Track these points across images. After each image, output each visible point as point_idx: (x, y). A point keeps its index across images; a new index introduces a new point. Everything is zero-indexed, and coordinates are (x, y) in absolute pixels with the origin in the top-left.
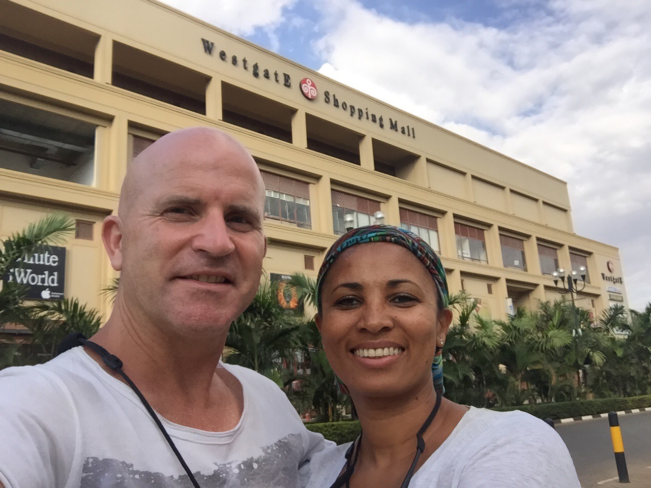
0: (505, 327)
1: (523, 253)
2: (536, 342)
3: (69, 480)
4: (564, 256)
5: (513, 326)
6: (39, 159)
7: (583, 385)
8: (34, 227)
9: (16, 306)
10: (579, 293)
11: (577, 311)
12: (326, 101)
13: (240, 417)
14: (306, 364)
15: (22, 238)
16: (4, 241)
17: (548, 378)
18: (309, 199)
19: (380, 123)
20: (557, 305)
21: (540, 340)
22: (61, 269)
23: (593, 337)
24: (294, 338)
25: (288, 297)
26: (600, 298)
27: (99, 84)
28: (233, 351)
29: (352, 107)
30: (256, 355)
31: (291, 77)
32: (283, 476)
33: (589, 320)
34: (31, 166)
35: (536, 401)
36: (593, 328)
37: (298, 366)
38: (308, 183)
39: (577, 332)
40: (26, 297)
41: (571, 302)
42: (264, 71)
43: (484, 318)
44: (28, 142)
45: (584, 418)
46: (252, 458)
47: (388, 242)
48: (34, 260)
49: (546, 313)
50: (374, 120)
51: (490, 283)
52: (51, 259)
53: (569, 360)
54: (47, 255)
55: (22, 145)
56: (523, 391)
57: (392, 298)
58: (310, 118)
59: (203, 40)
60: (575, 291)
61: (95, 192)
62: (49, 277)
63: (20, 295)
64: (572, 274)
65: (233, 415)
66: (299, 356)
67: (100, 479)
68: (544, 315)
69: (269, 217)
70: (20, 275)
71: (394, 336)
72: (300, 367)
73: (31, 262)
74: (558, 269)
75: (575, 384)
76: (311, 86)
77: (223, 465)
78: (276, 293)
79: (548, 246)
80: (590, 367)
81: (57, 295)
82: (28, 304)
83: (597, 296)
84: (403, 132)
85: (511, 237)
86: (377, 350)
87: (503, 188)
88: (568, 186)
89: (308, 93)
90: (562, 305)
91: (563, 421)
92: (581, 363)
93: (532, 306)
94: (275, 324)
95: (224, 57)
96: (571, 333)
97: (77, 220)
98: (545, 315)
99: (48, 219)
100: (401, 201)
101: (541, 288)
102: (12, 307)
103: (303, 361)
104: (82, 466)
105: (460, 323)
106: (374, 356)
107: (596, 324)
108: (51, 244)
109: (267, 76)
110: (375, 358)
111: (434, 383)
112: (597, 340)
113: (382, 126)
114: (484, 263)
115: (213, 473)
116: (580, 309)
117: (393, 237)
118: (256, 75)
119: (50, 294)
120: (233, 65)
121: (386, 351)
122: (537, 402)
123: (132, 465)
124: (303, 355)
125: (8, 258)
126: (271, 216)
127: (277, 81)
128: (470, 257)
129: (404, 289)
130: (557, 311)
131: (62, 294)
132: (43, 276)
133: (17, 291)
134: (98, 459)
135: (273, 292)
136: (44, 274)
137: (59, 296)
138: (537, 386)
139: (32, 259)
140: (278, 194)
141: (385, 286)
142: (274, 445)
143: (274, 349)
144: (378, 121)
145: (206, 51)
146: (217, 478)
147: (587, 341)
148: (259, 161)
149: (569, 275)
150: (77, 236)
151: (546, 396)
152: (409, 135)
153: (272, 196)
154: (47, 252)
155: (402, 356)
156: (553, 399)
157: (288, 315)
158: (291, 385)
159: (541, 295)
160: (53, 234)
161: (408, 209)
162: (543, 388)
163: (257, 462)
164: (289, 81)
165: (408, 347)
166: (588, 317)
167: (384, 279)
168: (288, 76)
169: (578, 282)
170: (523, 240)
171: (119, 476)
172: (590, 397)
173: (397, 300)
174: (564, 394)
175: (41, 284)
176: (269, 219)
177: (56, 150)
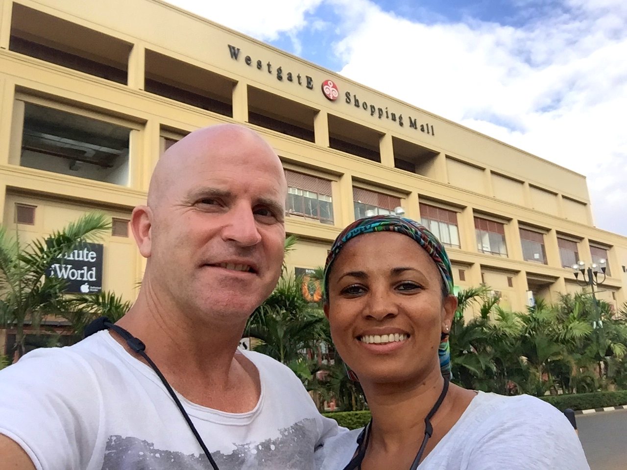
0: (526, 319)
1: (543, 247)
2: (557, 334)
3: (92, 457)
4: (584, 249)
5: (533, 317)
6: (78, 162)
7: (605, 376)
8: (74, 225)
9: (57, 299)
10: (600, 285)
11: (598, 303)
12: (347, 102)
13: (258, 400)
14: (330, 354)
15: (62, 235)
16: (46, 239)
17: (569, 369)
18: (331, 197)
19: (400, 121)
20: (577, 298)
21: (561, 331)
22: (98, 265)
23: (614, 328)
24: (318, 330)
25: (312, 290)
26: (620, 290)
27: (133, 90)
28: (260, 342)
29: (372, 107)
30: (282, 346)
31: (313, 79)
32: (298, 458)
33: (610, 312)
34: (70, 168)
35: (557, 392)
36: (614, 320)
37: (323, 356)
38: (330, 181)
39: (597, 324)
40: (66, 291)
41: (592, 295)
42: (288, 74)
43: (505, 309)
44: (67, 146)
45: (606, 409)
46: (270, 439)
47: (392, 231)
48: (74, 257)
49: (567, 305)
50: (394, 119)
51: (510, 275)
52: (90, 256)
53: (590, 352)
54: (85, 251)
55: (62, 149)
56: (544, 383)
57: (397, 285)
58: (332, 119)
59: (229, 46)
60: (595, 284)
61: (130, 192)
62: (88, 272)
63: (60, 289)
64: (592, 267)
65: (251, 398)
66: (323, 347)
67: (123, 456)
68: (564, 308)
69: (294, 213)
70: (61, 270)
71: (399, 323)
72: (324, 358)
73: (71, 258)
74: (578, 262)
75: (597, 376)
76: (332, 87)
77: (242, 445)
78: (300, 286)
79: (567, 239)
80: (611, 358)
81: (95, 289)
82: (68, 297)
83: (618, 288)
84: (423, 130)
85: (531, 231)
86: (382, 336)
87: (522, 183)
88: (587, 180)
89: (330, 94)
90: (583, 297)
91: (584, 412)
92: (602, 355)
93: (552, 299)
94: (299, 316)
95: (249, 62)
96: (592, 324)
97: (113, 218)
98: (566, 307)
99: (85, 218)
100: (421, 197)
101: (561, 281)
102: (53, 300)
103: (327, 352)
104: (106, 444)
105: (481, 315)
106: (379, 342)
107: (617, 317)
108: (89, 241)
109: (290, 79)
110: (380, 344)
111: (441, 369)
112: (617, 331)
113: (401, 124)
114: (504, 257)
115: (232, 452)
116: (601, 302)
117: (396, 226)
118: (280, 78)
119: (89, 288)
120: (257, 69)
121: (391, 338)
122: (559, 393)
123: (153, 444)
124: (327, 346)
125: (49, 254)
126: (295, 213)
127: (300, 83)
128: (490, 250)
129: (408, 277)
130: (577, 303)
131: (100, 288)
132: (82, 271)
133: (58, 285)
134: (121, 437)
135: (297, 286)
136: (83, 269)
137: (97, 290)
138: (558, 377)
139: (72, 255)
140: (302, 191)
141: (389, 273)
142: (291, 428)
143: (300, 340)
144: (398, 120)
145: (232, 57)
146: (236, 459)
147: (608, 333)
148: (284, 160)
149: (589, 268)
150: (114, 234)
151: (567, 387)
152: (428, 133)
153: (296, 194)
154: (86, 249)
155: (408, 342)
156: (574, 390)
157: (313, 307)
158: (315, 376)
159: (561, 288)
160: (90, 232)
161: (428, 204)
162: (564, 380)
163: (274, 443)
164: (312, 84)
165: (413, 333)
166: (609, 309)
167: (388, 267)
168: (311, 79)
169: (598, 274)
170: (542, 234)
171: (141, 453)
172: (612, 388)
173: (402, 288)
174: (586, 386)
175: (81, 279)
176: (294, 216)
177: (94, 153)
